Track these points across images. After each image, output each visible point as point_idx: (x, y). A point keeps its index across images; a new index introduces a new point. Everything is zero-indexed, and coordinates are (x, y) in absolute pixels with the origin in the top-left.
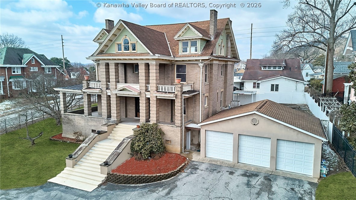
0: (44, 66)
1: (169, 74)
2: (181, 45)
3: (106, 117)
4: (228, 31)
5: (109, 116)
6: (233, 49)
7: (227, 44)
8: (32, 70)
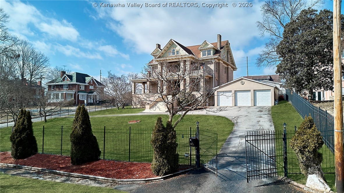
0: (97, 86)
2: (202, 52)
5: (162, 92)
8: (90, 88)
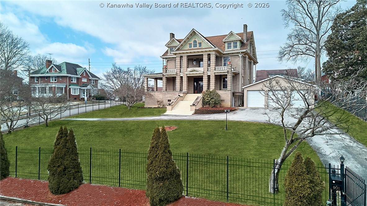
0: (91, 78)
1: (219, 63)
2: (226, 45)
3: (179, 90)
4: (251, 40)
5: (181, 90)
6: (254, 54)
7: (251, 49)
8: (83, 81)
